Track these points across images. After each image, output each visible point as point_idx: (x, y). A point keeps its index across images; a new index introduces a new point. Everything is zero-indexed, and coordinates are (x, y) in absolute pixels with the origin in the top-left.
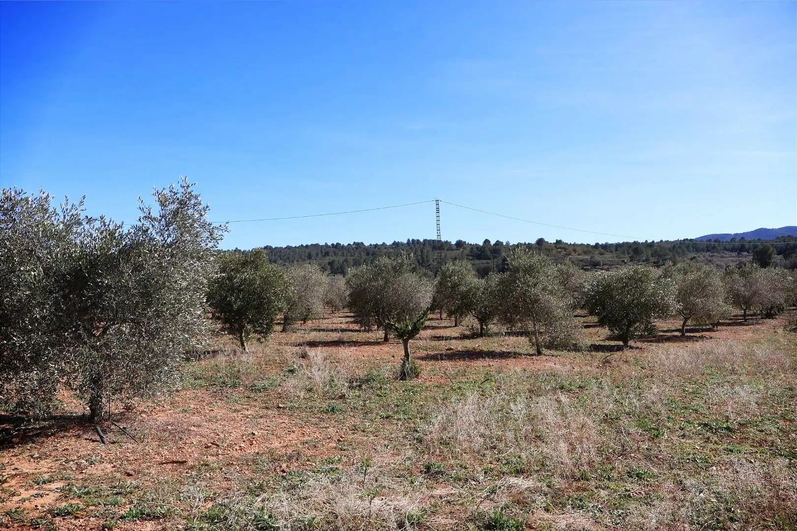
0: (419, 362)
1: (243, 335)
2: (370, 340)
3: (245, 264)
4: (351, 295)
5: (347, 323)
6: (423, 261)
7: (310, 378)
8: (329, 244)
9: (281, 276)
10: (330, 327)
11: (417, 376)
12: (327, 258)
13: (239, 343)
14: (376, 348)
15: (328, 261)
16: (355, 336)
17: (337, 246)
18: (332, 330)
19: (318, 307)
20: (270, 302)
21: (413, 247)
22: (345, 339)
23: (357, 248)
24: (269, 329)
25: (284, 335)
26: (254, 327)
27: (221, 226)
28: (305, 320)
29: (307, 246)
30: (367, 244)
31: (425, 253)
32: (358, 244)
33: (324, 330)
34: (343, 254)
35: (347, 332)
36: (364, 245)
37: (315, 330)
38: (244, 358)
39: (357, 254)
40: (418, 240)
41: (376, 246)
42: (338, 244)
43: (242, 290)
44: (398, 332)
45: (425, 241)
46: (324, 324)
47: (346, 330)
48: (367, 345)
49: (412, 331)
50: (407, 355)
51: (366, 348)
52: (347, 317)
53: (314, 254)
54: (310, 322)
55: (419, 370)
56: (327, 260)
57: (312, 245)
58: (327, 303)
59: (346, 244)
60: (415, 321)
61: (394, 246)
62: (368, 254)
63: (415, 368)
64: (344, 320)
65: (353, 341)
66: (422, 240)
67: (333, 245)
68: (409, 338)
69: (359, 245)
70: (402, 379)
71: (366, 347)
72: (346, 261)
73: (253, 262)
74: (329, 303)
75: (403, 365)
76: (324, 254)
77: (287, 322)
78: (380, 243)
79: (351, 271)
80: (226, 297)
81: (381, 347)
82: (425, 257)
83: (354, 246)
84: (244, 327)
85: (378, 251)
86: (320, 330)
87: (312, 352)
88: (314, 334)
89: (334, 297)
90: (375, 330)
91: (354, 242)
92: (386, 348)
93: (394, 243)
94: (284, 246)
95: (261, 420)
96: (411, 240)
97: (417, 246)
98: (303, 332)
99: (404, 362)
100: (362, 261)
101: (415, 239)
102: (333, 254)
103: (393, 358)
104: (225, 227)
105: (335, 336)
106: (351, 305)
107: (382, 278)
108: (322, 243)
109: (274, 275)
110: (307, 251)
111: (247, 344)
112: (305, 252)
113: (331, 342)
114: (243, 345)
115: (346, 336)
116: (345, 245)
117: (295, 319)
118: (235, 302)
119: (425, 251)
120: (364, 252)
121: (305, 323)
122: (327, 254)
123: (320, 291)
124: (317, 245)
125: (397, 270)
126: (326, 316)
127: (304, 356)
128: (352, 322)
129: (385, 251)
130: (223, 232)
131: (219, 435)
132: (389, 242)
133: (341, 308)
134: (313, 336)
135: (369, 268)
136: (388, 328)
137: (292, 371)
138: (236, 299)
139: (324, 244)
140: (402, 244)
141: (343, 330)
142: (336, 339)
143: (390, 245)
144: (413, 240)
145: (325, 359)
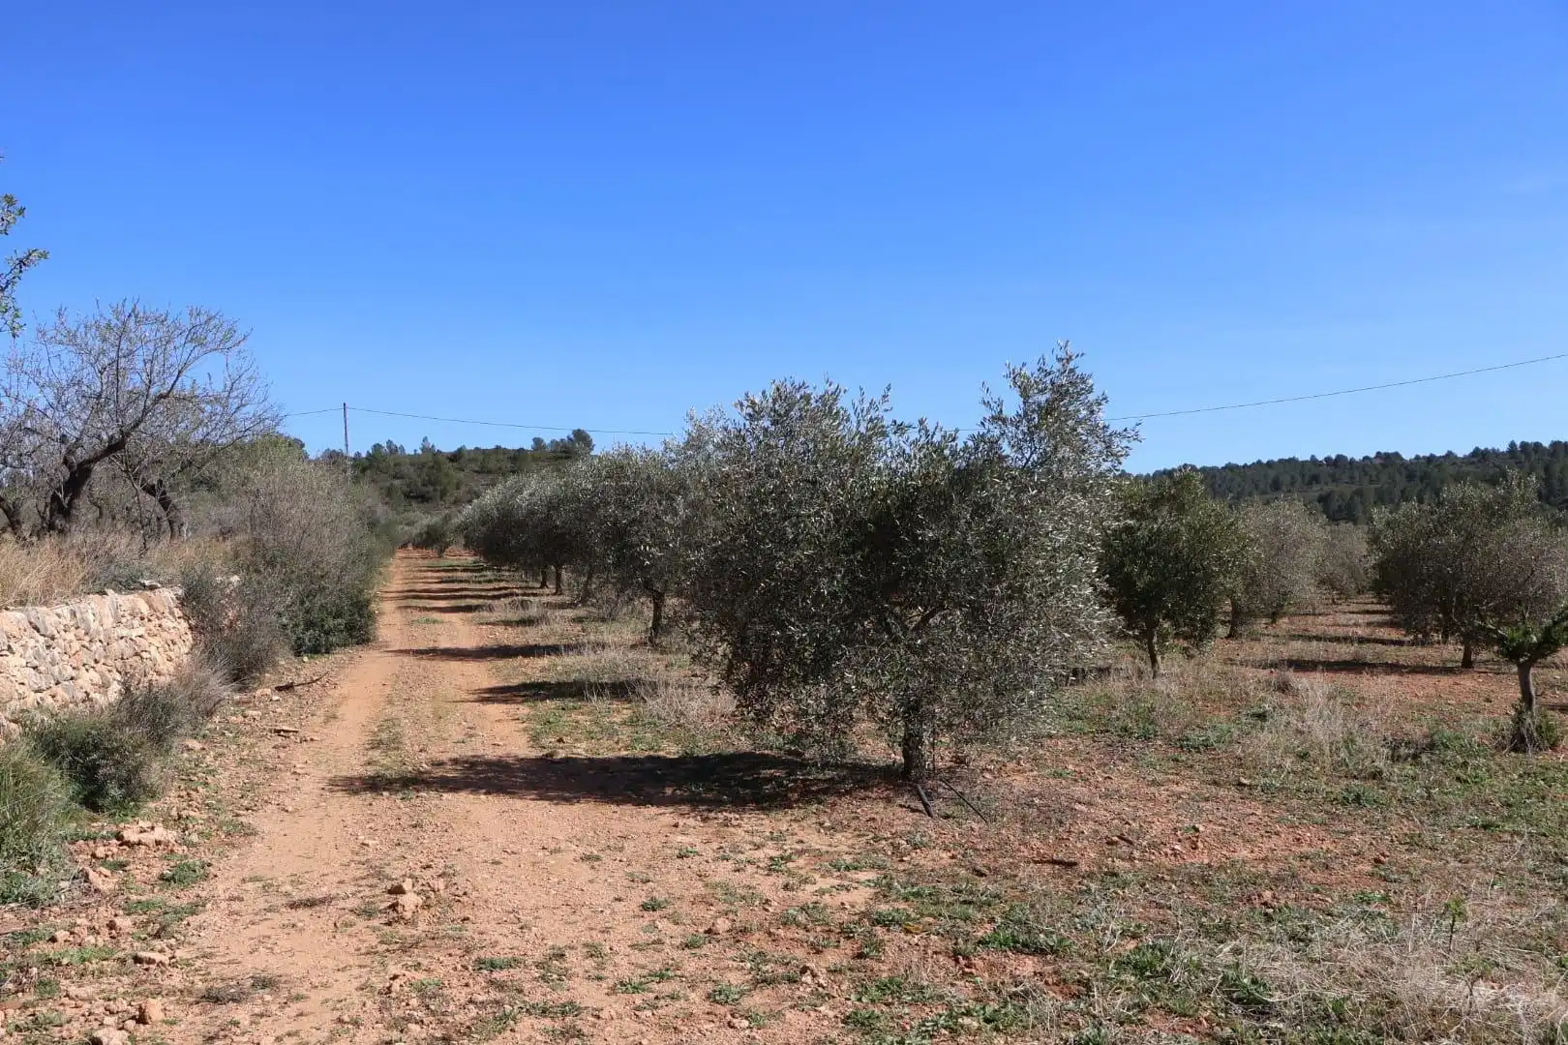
0: (1556, 715)
1: (1155, 640)
2: (1429, 664)
3: (1156, 503)
4: (1381, 566)
5: (1369, 624)
6: (1551, 492)
7: (1301, 733)
8: (1320, 458)
9: (1232, 524)
10: (1332, 631)
11: (1554, 746)
12: (1316, 487)
13: (1146, 656)
14: (1445, 681)
15: (1317, 494)
16: (1391, 654)
17: (1338, 463)
18: (1337, 640)
19: (1306, 589)
20: (1209, 576)
21: (1523, 460)
22: (1369, 658)
23: (1384, 466)
24: (1207, 631)
25: (1233, 644)
26: (1177, 625)
27: (1125, 430)
28: (1274, 616)
29: (1270, 464)
30: (1408, 455)
31: (1557, 474)
32: (1387, 456)
33: (1318, 638)
34: (1352, 478)
35: (1371, 645)
36: (1402, 459)
37: (1300, 637)
38: (1160, 685)
39: (1384, 478)
40: (1537, 445)
41: (1431, 459)
42: (1340, 457)
43: (1152, 553)
44: (1503, 645)
45: (1556, 445)
46: (1320, 625)
47: (1368, 641)
48: (1422, 672)
49: (1539, 644)
50: (1527, 697)
51: (1423, 679)
52: (1368, 612)
53: (1286, 479)
54: (1286, 620)
55: (1558, 732)
56: (1316, 491)
57: (1281, 461)
58: (1323, 582)
59: (1358, 457)
60: (1547, 622)
61: (1475, 460)
62: (1410, 477)
63: (1550, 728)
64: (1361, 619)
65: (1387, 663)
66: (1546, 444)
67: (1328, 459)
68: (1531, 662)
69: (1389, 460)
70: (1515, 749)
71: (1420, 676)
72: (1359, 493)
73: (1174, 497)
74: (1327, 582)
75: (1519, 720)
76: (1307, 479)
77: (1238, 620)
78: (1440, 452)
79: (1380, 515)
80: (1122, 565)
81: (1457, 679)
82: (1555, 482)
83: (1378, 461)
84: (1157, 623)
85: (1436, 470)
86: (1310, 639)
87: (1301, 681)
88: (1297, 645)
89: (1339, 570)
90: (1439, 643)
91: (1378, 453)
92: (1468, 682)
93: (1476, 452)
94: (1221, 464)
95: (1208, 806)
96: (1518, 443)
97: (1533, 457)
98: (1272, 640)
99: (1520, 713)
100: (1397, 493)
101: (1530, 440)
102: (1329, 480)
103: (1487, 704)
104: (1133, 433)
105: (1345, 652)
106: (1379, 588)
107: (1458, 531)
108: (1303, 456)
109: (1218, 523)
110: (1272, 474)
111: (1163, 658)
112: (1265, 476)
113: (1337, 663)
114: (1154, 661)
115: (1369, 652)
116: (1357, 460)
117: (1252, 614)
118: (1140, 575)
119: (1557, 468)
120: (1400, 474)
121: (1274, 622)
122: (1315, 479)
123: (1309, 556)
124: (1292, 461)
125: (1497, 512)
126: (1321, 609)
127: (1284, 688)
128: (1381, 625)
129: (1452, 470)
130: (1129, 442)
131: (1130, 824)
132: (1462, 451)
133: (1353, 592)
134: (1297, 649)
135: (1426, 507)
136: (1470, 640)
137: (1262, 717)
138: (1142, 569)
139: (1308, 458)
140: (1495, 453)
141: (1362, 641)
142: (1348, 658)
143: (1465, 457)
144: (1524, 445)
145: (1331, 697)
